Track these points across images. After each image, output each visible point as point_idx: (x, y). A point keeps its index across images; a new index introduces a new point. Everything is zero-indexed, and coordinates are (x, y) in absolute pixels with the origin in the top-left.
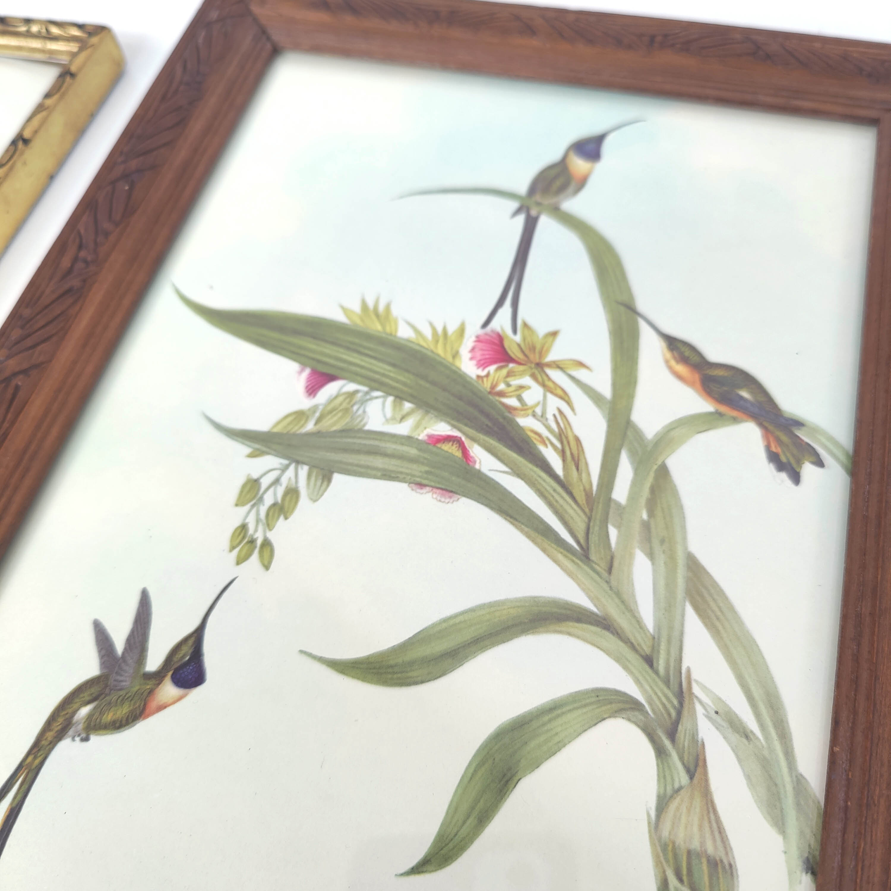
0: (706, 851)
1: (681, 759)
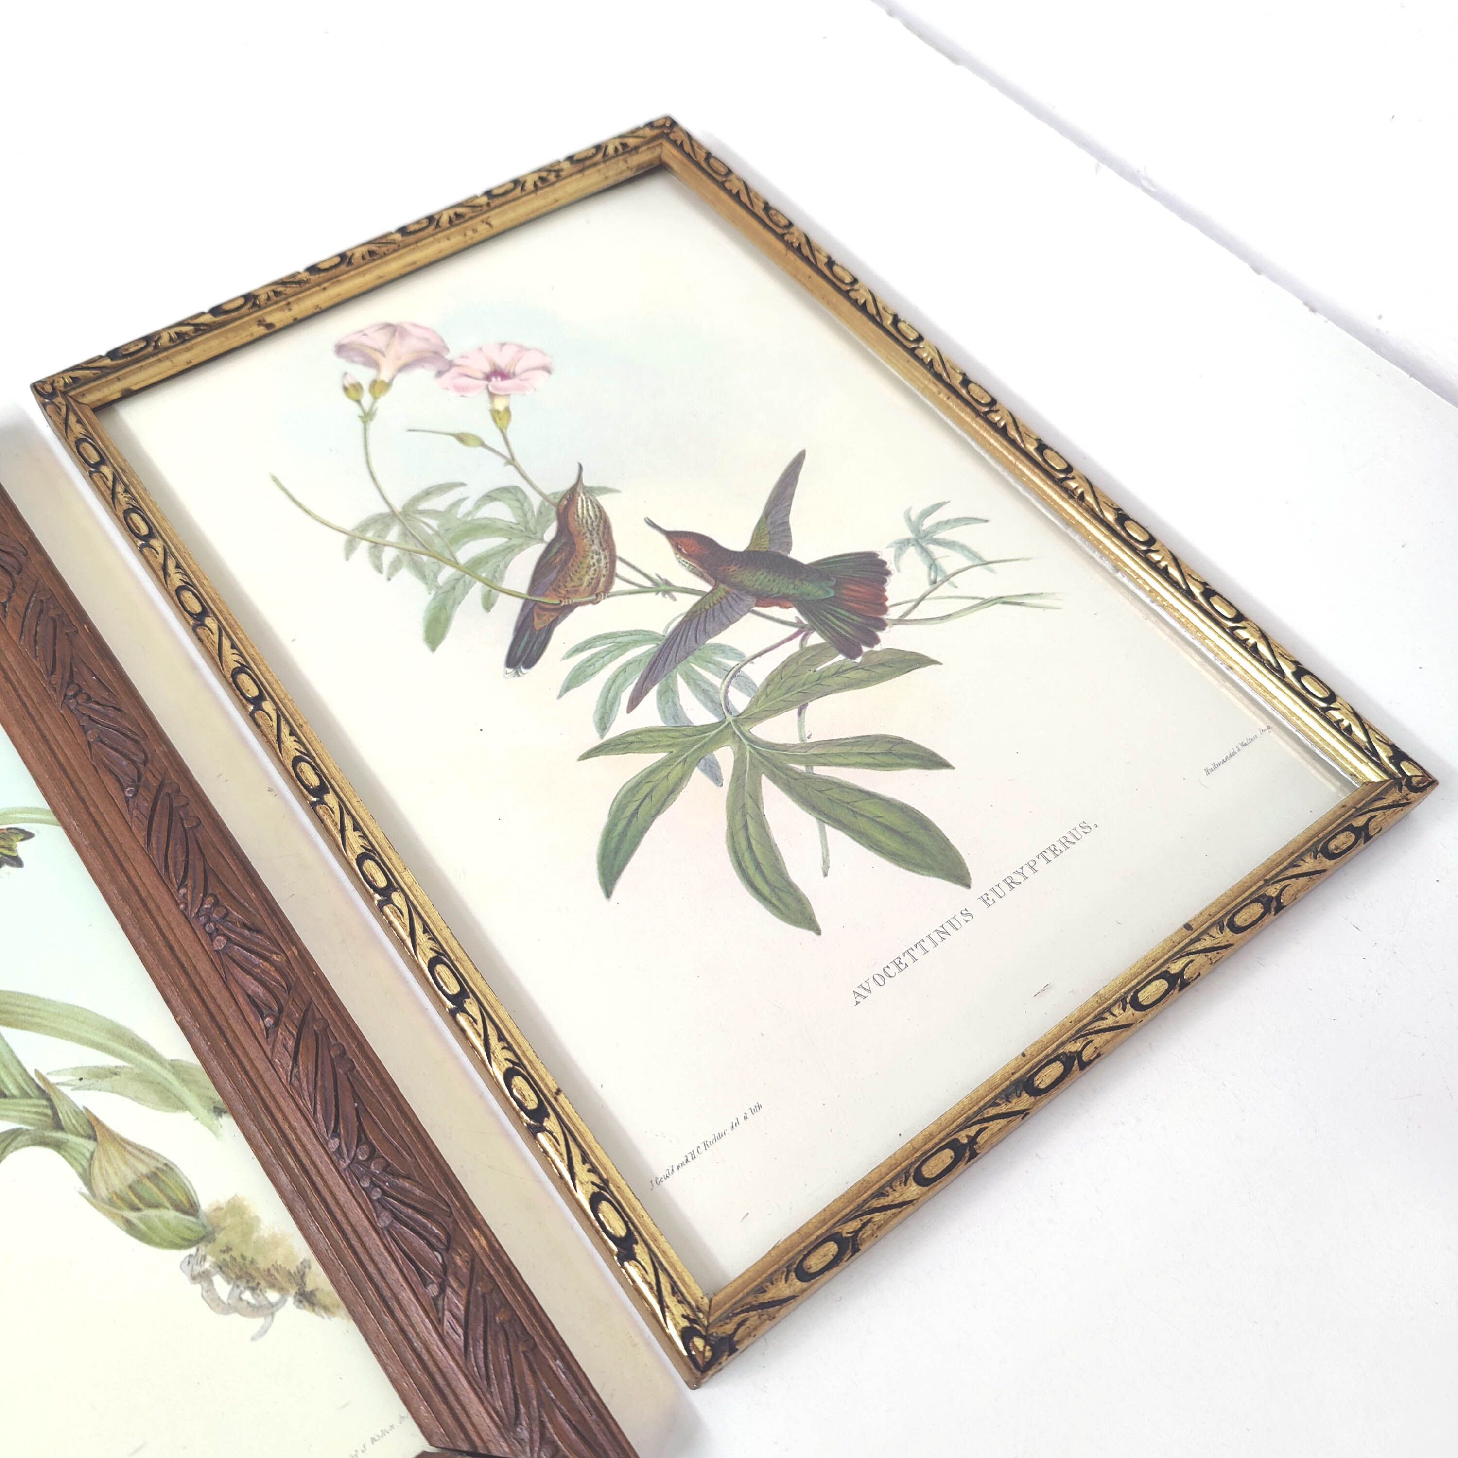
0: (142, 1174)
1: (78, 1134)
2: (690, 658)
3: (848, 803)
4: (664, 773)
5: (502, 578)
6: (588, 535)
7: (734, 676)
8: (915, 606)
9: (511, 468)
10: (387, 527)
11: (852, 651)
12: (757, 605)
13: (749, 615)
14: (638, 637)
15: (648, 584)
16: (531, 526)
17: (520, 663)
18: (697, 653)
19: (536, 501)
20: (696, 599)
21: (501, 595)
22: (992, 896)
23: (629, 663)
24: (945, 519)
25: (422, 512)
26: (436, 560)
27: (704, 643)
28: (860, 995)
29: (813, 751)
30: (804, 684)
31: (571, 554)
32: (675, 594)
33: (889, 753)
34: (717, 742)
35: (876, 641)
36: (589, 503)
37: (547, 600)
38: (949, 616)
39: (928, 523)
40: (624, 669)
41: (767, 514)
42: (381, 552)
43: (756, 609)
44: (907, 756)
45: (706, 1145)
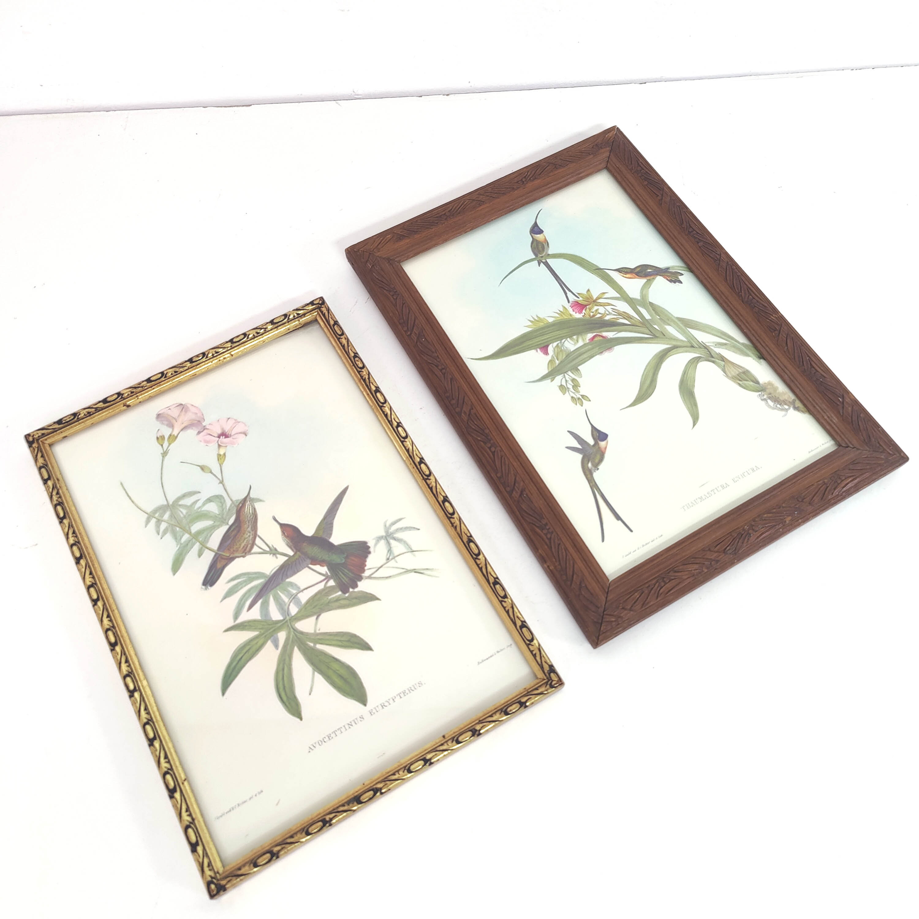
2: (278, 588)
3: (326, 663)
4: (255, 642)
5: (208, 542)
6: (247, 522)
7: (294, 598)
8: (377, 571)
9: (221, 485)
10: (164, 512)
11: (344, 591)
12: (311, 564)
13: (307, 568)
14: (259, 575)
15: (268, 549)
16: (224, 516)
17: (208, 584)
18: (281, 585)
19: (228, 503)
20: (286, 558)
21: (206, 550)
22: (374, 711)
23: (252, 588)
24: (401, 527)
25: (180, 505)
26: (182, 530)
27: (285, 581)
28: (311, 748)
29: (318, 637)
30: (322, 605)
31: (238, 531)
32: (278, 556)
33: (349, 641)
34: (279, 629)
35: (356, 586)
36: (251, 507)
37: (224, 554)
38: (390, 577)
39: (394, 528)
40: (249, 590)
41: (325, 518)
42: (160, 524)
43: (310, 566)
44: (356, 643)
45: (239, 805)
